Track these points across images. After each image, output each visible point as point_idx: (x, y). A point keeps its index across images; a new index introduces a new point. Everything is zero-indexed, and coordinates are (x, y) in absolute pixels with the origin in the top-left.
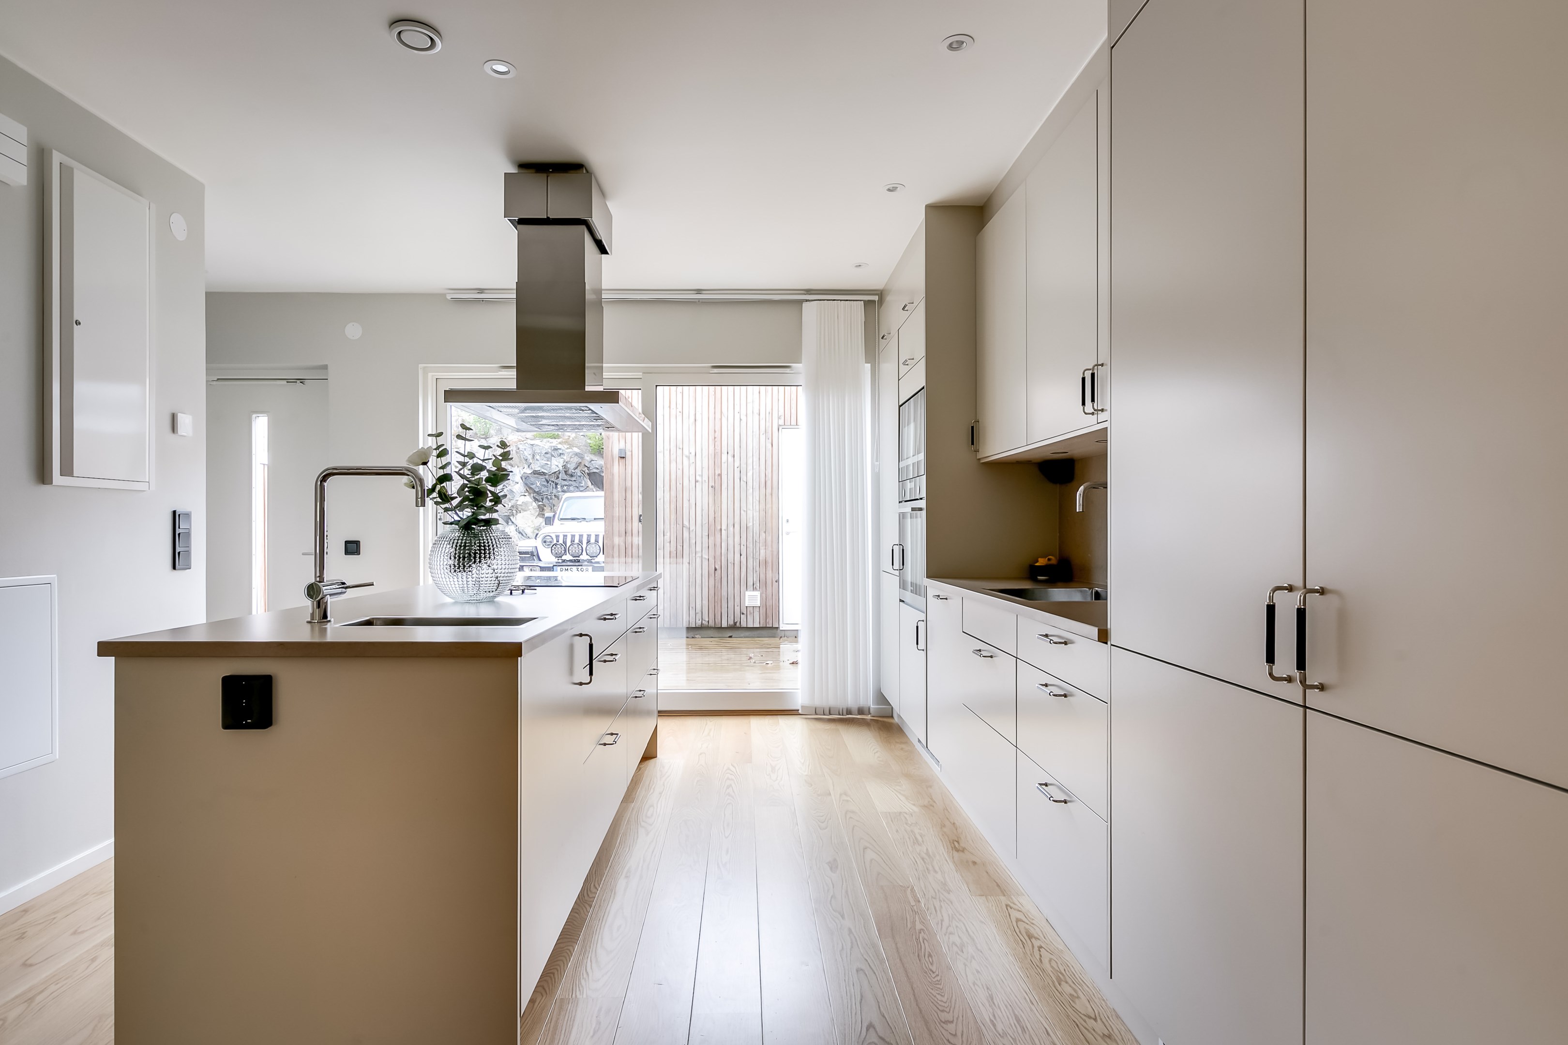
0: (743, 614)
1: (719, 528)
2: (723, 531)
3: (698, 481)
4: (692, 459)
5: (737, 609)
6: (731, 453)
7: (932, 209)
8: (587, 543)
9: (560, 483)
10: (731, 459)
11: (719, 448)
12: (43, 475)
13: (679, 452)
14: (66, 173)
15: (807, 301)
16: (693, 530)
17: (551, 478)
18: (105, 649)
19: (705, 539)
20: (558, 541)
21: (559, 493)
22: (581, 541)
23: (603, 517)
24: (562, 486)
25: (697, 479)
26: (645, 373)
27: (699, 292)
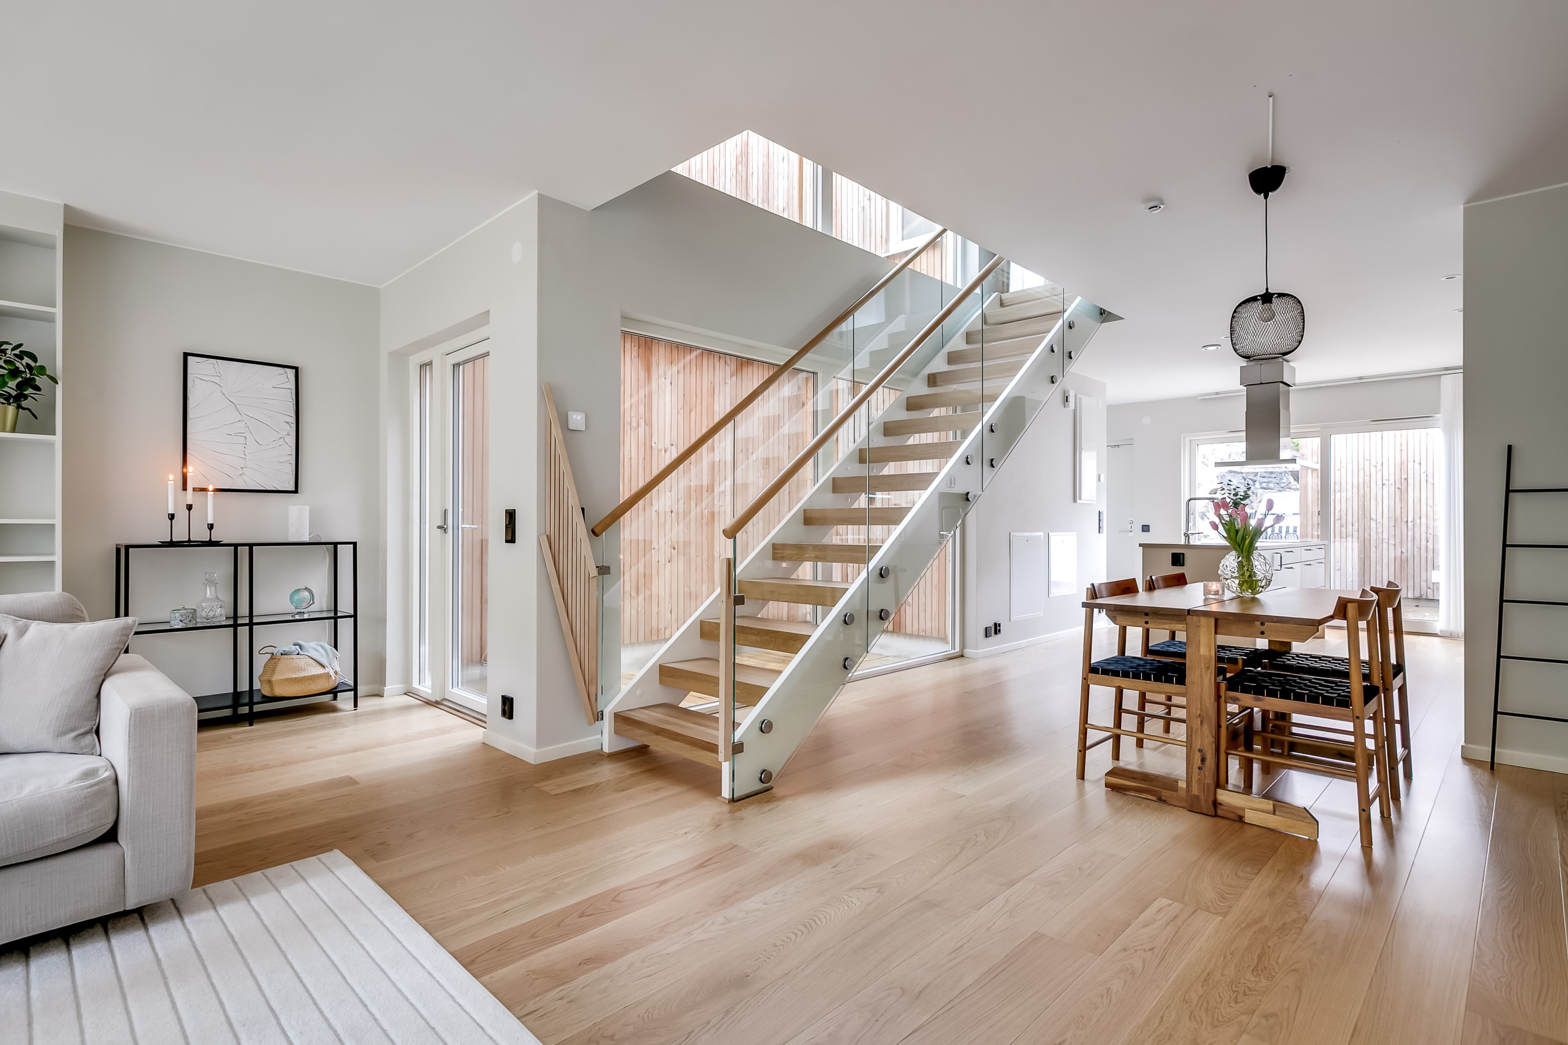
0: (1430, 588)
1: (1406, 520)
2: (1409, 523)
3: (1384, 484)
4: (1379, 467)
5: (1424, 584)
6: (1417, 461)
8: (1286, 532)
9: (1258, 480)
10: (1417, 466)
11: (1406, 458)
12: (1075, 501)
13: (1367, 463)
14: (1080, 399)
16: (1380, 522)
17: (1248, 476)
18: (1140, 545)
19: (1392, 529)
21: (1257, 490)
23: (1299, 513)
24: (1261, 483)
25: (1384, 483)
26: (1322, 428)
27: (1361, 378)
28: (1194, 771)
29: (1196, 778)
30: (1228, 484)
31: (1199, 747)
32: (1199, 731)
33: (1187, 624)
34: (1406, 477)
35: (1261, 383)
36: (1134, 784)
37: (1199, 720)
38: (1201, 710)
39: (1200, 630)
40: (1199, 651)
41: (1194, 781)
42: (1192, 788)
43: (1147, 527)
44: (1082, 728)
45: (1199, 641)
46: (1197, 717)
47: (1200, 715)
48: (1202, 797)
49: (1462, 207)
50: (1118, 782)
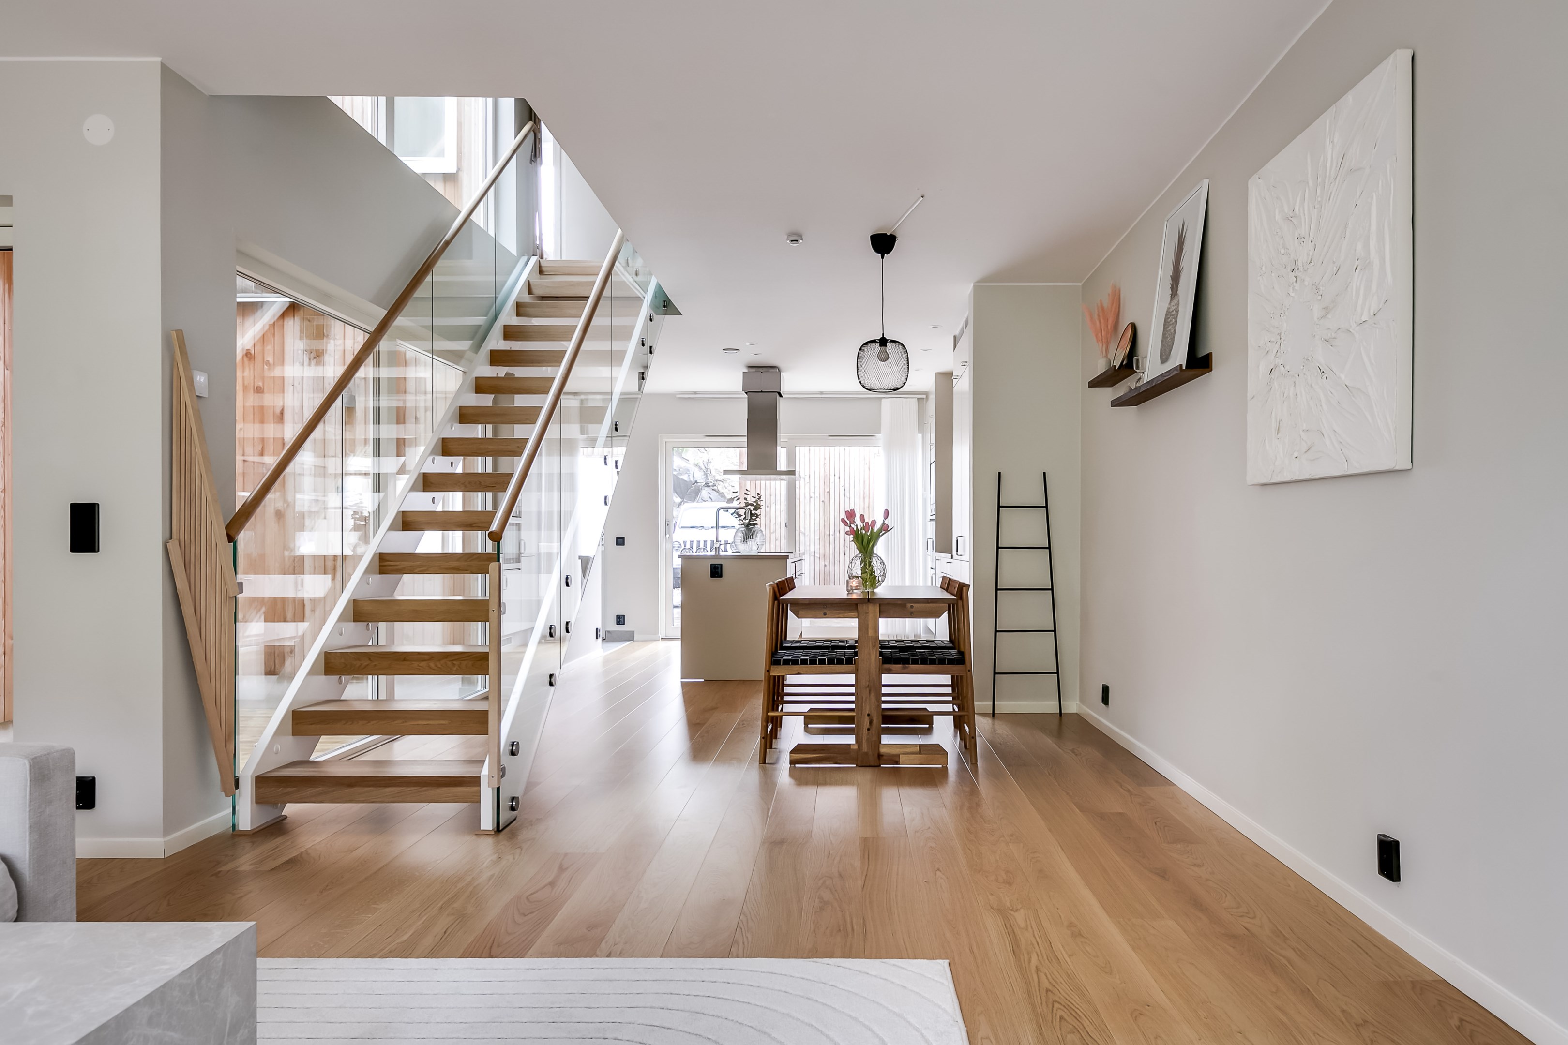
1: (828, 533)
6: (837, 476)
7: (937, 373)
10: (837, 480)
11: (828, 472)
15: (884, 398)
20: (685, 546)
22: (705, 545)
25: (811, 496)
26: (789, 439)
27: (821, 393)
28: (864, 733)
29: (866, 738)
30: (745, 494)
31: (867, 712)
32: (868, 699)
33: (858, 613)
34: (828, 490)
35: (762, 392)
36: (815, 755)
37: (868, 689)
38: (869, 681)
39: (868, 616)
40: (868, 633)
41: (864, 741)
42: (862, 747)
43: (622, 540)
44: (765, 717)
45: (868, 625)
46: (866, 688)
47: (868, 685)
48: (870, 753)
49: (972, 284)
50: (798, 758)
